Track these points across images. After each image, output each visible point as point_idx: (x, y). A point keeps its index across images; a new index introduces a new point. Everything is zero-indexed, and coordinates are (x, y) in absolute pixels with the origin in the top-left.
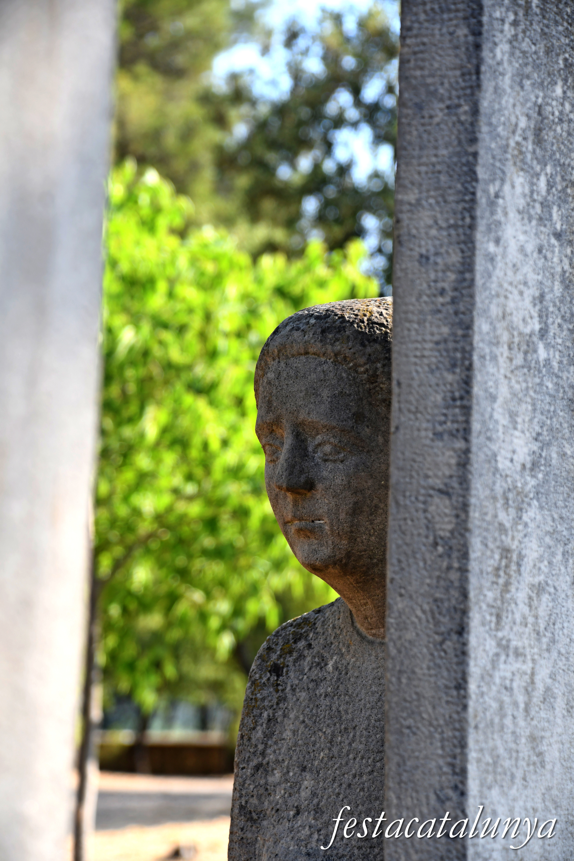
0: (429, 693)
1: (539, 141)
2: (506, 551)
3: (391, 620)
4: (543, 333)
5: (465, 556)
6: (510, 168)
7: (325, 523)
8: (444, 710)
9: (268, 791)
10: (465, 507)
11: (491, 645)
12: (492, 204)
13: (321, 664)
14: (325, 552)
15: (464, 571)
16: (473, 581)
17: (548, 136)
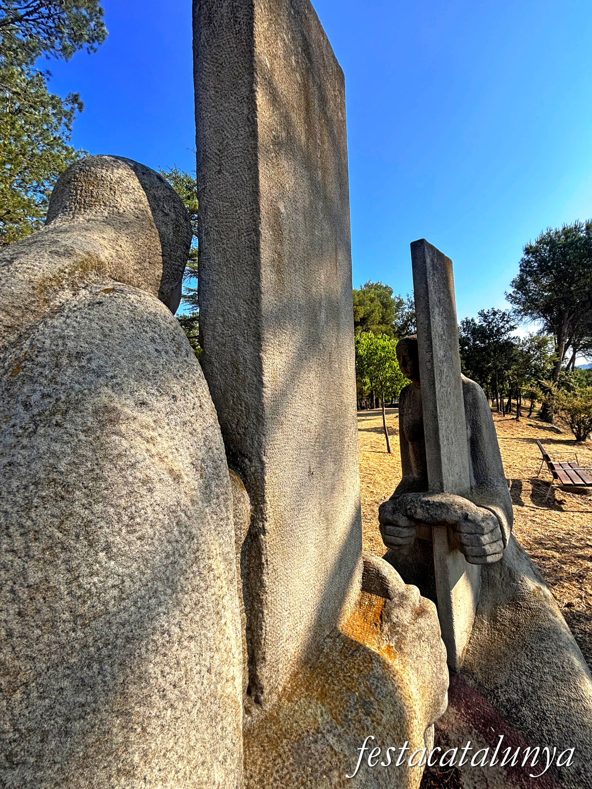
0: (429, 395)
1: (440, 302)
2: (441, 370)
3: (421, 384)
4: (444, 334)
5: (434, 372)
6: (435, 307)
7: (409, 371)
8: (432, 397)
9: (404, 412)
10: (433, 364)
11: (439, 386)
12: (433, 313)
13: (411, 392)
14: (409, 375)
15: (434, 374)
16: (435, 376)
17: (441, 302)
